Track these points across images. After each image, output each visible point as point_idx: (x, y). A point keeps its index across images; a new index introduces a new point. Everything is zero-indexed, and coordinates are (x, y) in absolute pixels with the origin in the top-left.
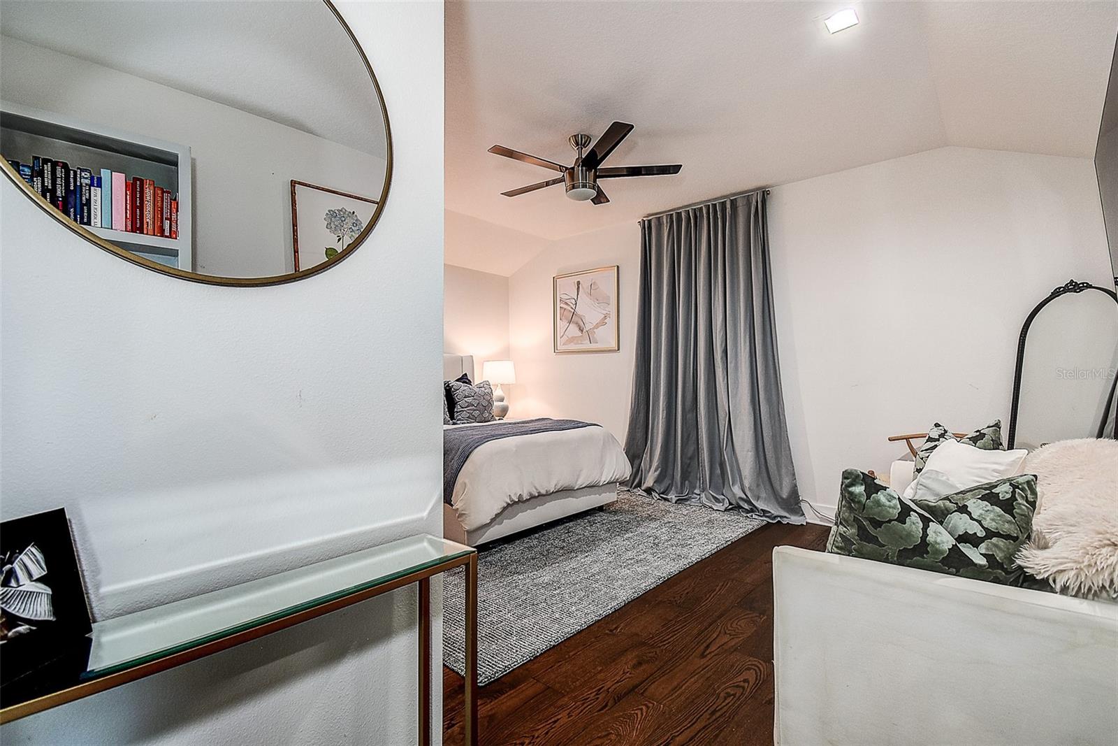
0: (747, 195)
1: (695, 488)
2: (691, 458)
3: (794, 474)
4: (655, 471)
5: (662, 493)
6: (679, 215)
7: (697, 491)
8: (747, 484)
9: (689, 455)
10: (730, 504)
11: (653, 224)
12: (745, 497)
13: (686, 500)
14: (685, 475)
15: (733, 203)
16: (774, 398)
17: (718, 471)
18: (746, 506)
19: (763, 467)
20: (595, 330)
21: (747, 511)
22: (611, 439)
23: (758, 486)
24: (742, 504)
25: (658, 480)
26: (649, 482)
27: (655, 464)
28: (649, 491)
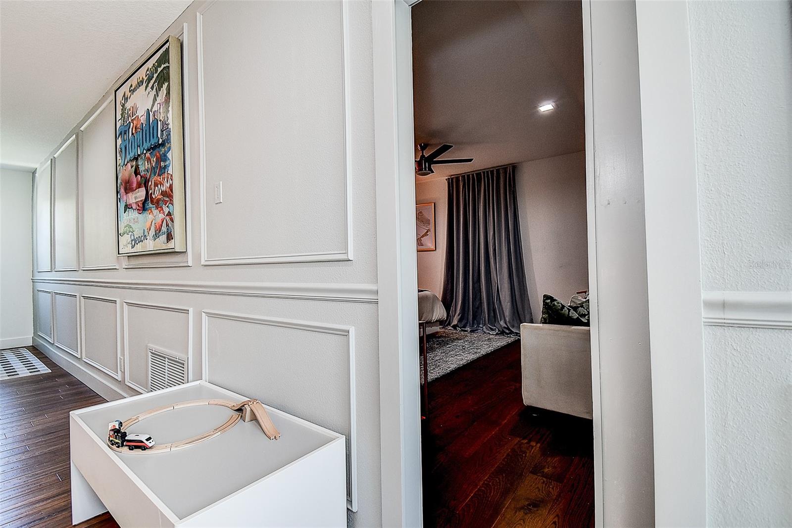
0: (505, 168)
1: (480, 324)
2: (478, 308)
3: (531, 314)
4: (459, 315)
5: (463, 327)
6: (468, 176)
7: (481, 326)
8: (507, 319)
9: (476, 306)
10: (499, 331)
11: (454, 180)
12: (506, 326)
13: (476, 330)
14: (474, 318)
15: (498, 171)
16: (521, 275)
17: (492, 314)
18: (507, 331)
19: (516, 311)
20: (422, 239)
21: (508, 334)
22: (435, 297)
23: (513, 320)
24: (505, 330)
25: (460, 321)
26: (455, 322)
27: (458, 312)
28: (455, 327)
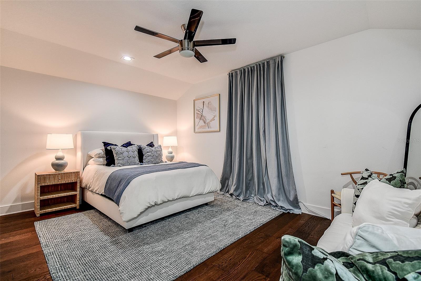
0: (273, 59)
1: (252, 194)
2: (250, 180)
3: (296, 190)
4: (234, 186)
5: (237, 196)
6: (244, 70)
7: (253, 195)
8: (274, 194)
9: (249, 179)
10: (267, 202)
11: (234, 75)
12: (273, 200)
13: (248, 199)
14: (247, 189)
15: (268, 63)
16: (287, 153)
17: (262, 187)
18: (274, 204)
19: (282, 185)
20: (210, 123)
21: (274, 207)
22: (212, 172)
23: (279, 194)
24: (272, 202)
25: (235, 190)
26: (231, 191)
27: (234, 183)
28: (231, 195)
